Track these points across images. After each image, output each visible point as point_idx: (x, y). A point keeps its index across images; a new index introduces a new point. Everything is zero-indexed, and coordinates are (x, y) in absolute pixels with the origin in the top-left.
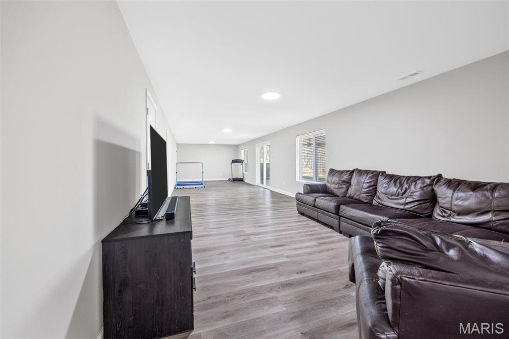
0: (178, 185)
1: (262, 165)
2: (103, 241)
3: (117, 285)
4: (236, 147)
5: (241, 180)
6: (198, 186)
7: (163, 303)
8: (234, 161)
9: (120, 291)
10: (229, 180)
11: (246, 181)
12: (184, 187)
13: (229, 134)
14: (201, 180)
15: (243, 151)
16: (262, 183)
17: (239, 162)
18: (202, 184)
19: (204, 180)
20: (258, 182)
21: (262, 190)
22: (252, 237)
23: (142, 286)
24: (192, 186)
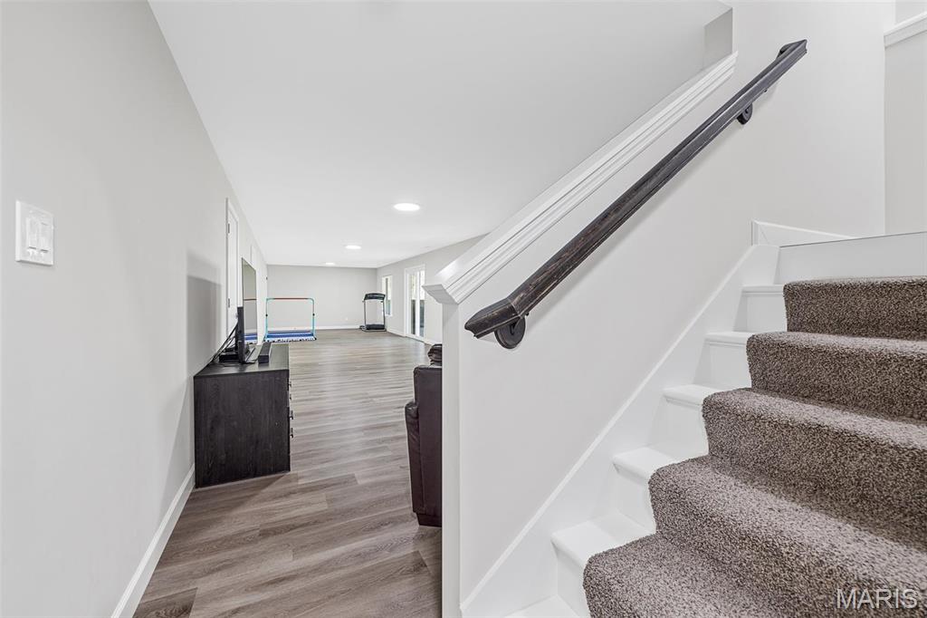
0: (268, 337)
1: (413, 302)
2: (195, 377)
3: (209, 422)
4: (374, 272)
5: (380, 328)
6: (305, 338)
7: (257, 442)
8: (368, 297)
9: (212, 428)
10: (361, 328)
11: (389, 329)
12: (281, 339)
13: (355, 252)
14: (311, 328)
15: (384, 279)
16: (414, 333)
17: (376, 298)
18: (312, 335)
19: (316, 328)
20: (407, 331)
21: (412, 342)
22: (374, 399)
23: (235, 423)
24: (294, 338)
